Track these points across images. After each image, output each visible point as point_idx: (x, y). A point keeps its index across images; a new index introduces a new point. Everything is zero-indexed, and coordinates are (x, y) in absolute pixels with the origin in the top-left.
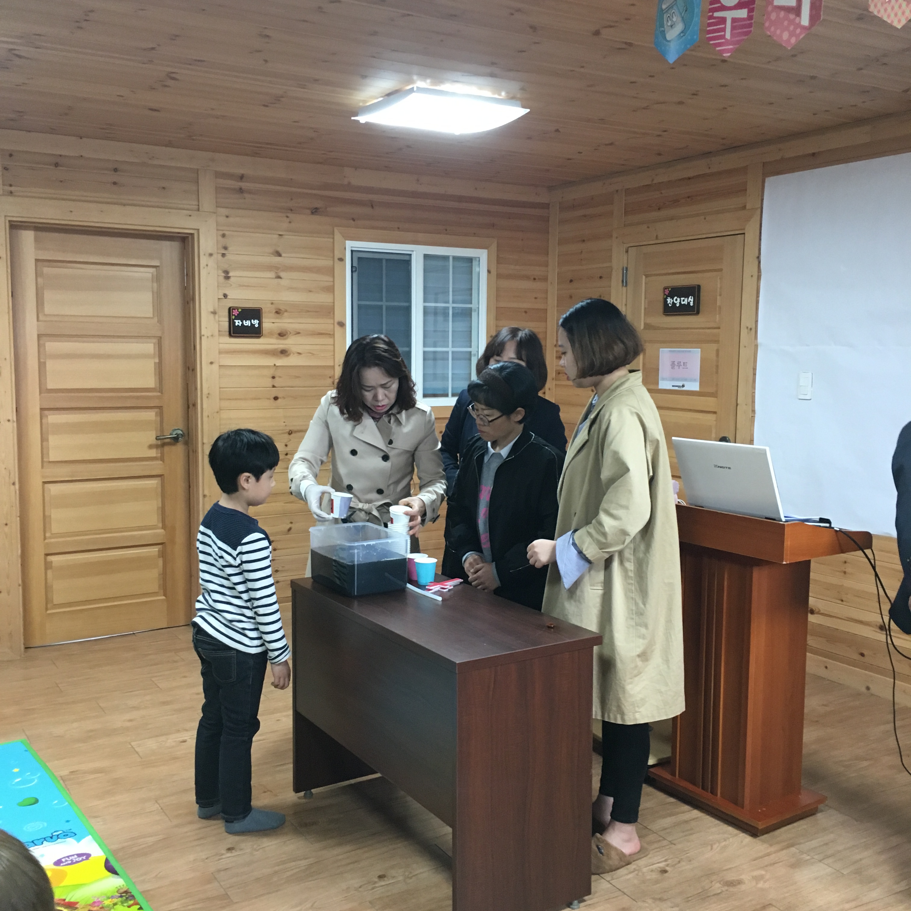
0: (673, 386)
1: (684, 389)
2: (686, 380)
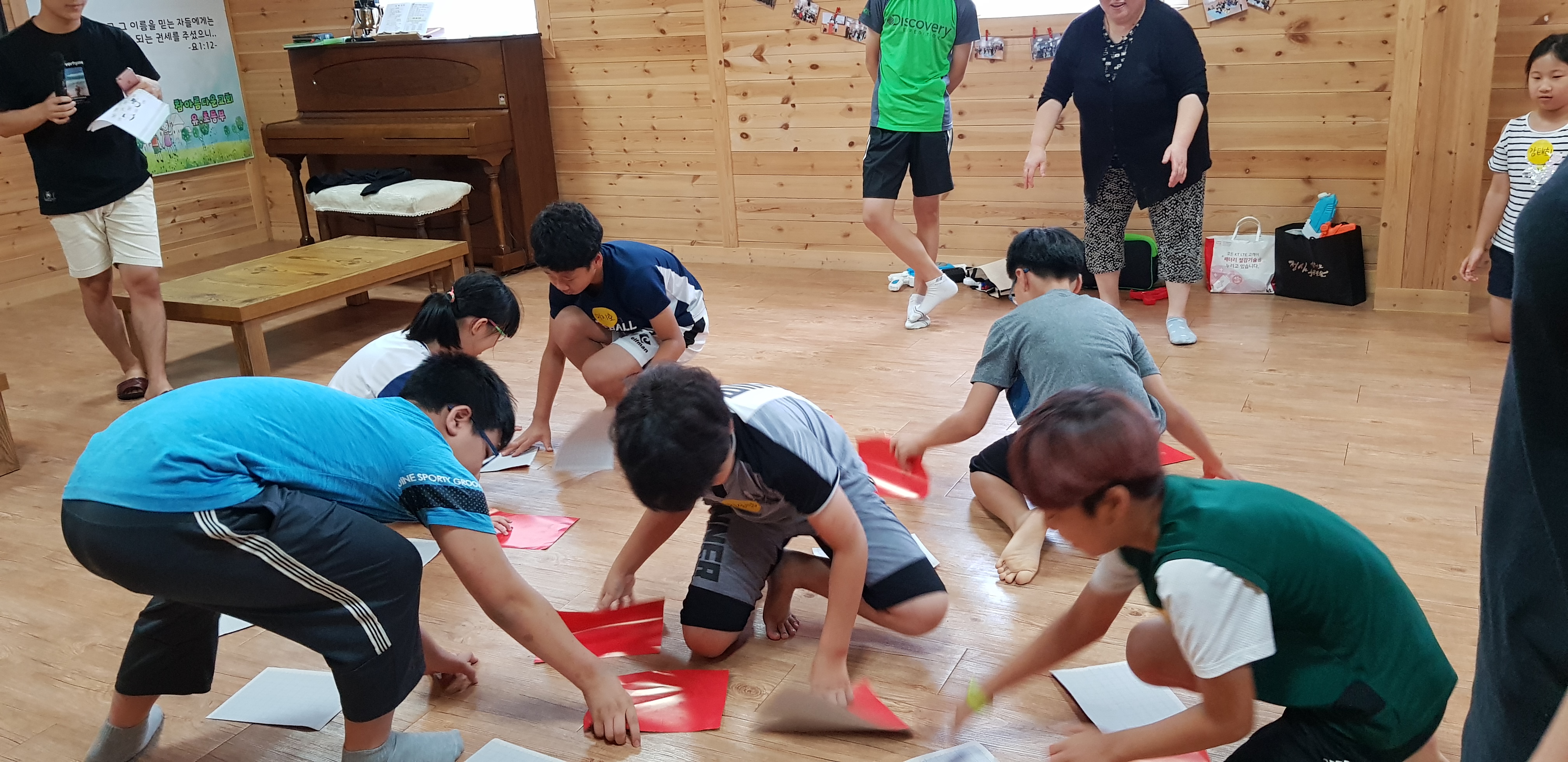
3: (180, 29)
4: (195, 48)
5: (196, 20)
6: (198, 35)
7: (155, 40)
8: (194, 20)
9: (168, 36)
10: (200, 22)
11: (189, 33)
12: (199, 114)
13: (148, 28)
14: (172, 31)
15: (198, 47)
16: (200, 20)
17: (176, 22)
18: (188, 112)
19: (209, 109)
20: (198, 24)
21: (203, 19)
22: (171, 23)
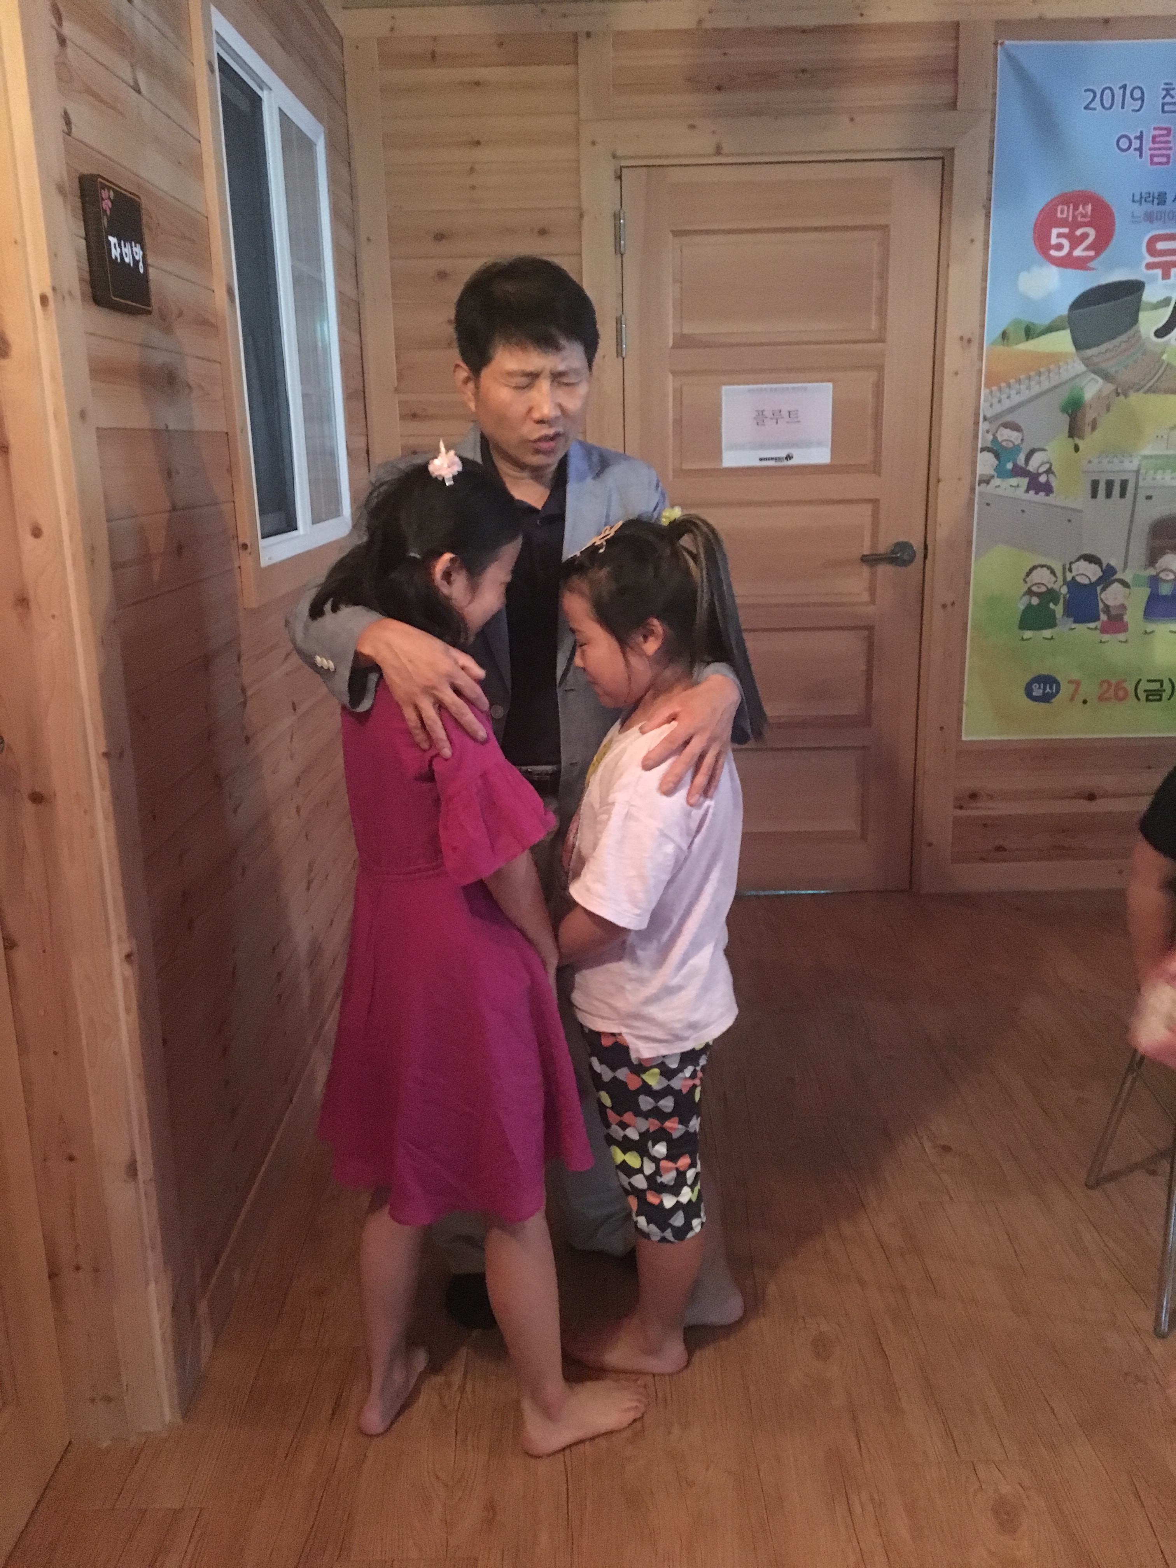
0: (761, 459)
1: (791, 462)
2: (796, 445)
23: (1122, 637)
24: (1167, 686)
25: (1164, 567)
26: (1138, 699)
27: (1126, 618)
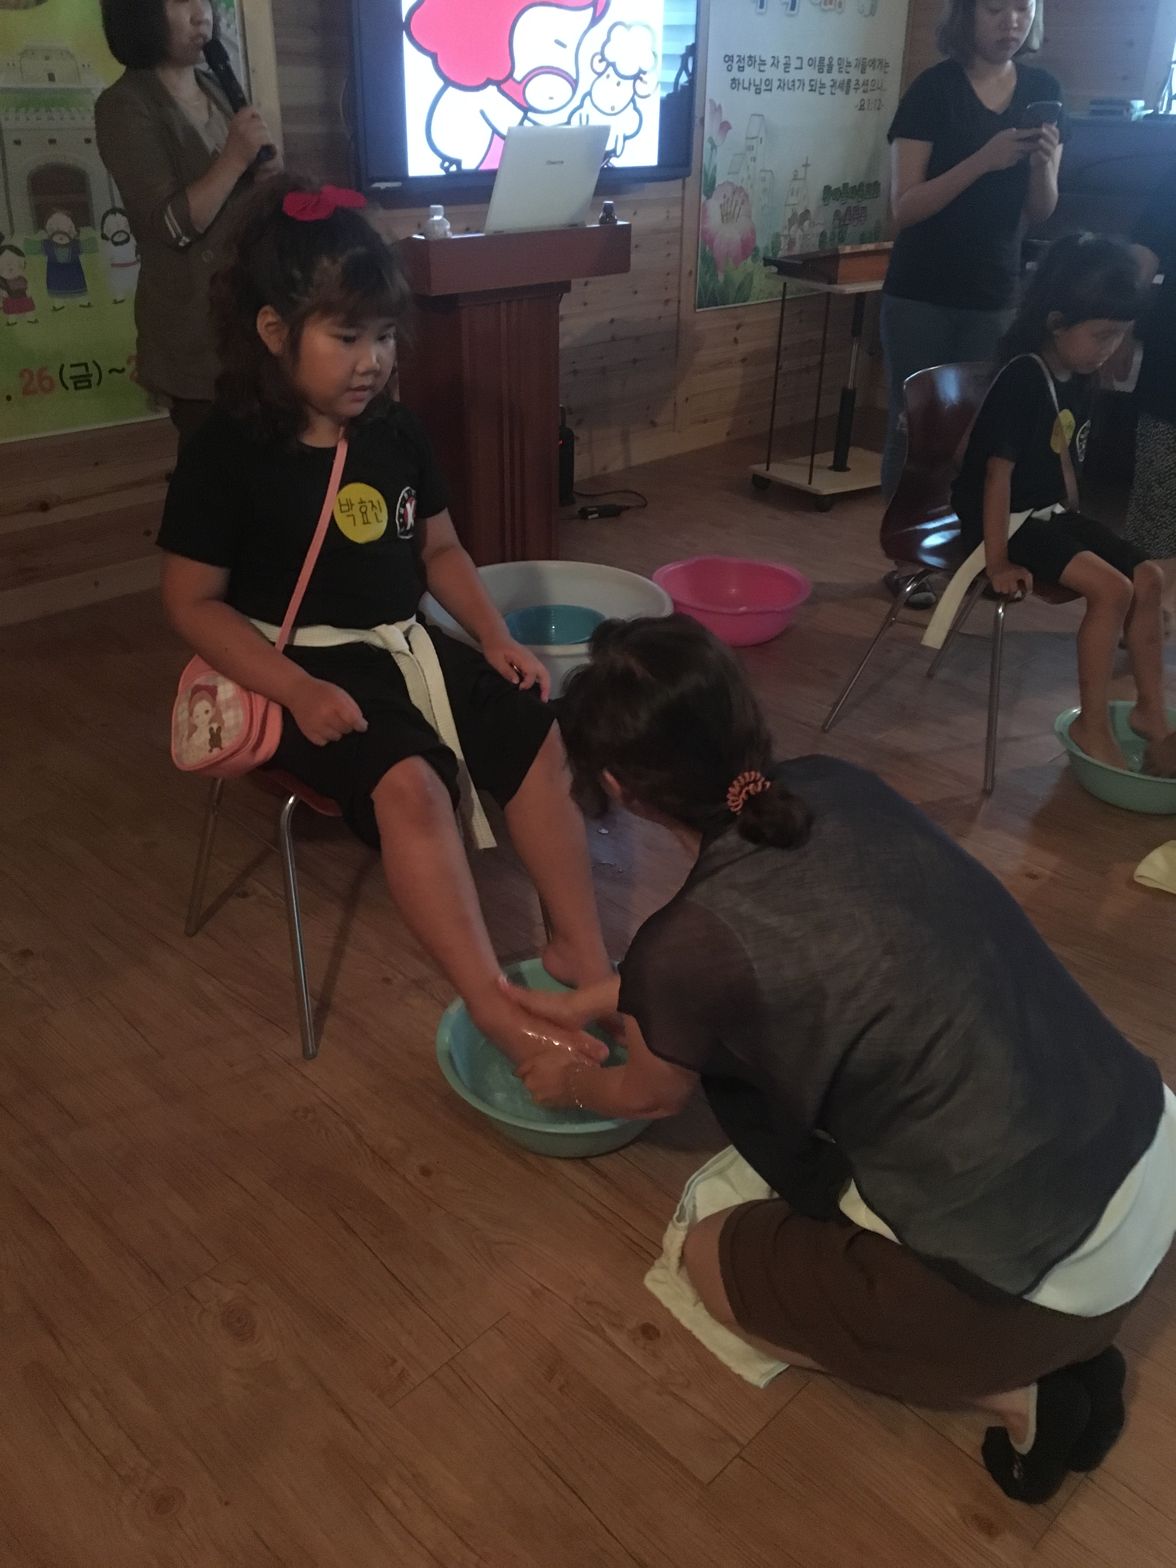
3: (855, 74)
4: (862, 108)
5: (873, 62)
6: (870, 87)
7: (827, 91)
8: (871, 63)
9: (841, 86)
10: (876, 66)
11: (861, 83)
12: (843, 210)
13: (826, 69)
14: (846, 77)
15: (866, 106)
16: (877, 63)
17: (854, 64)
18: (834, 205)
19: (852, 203)
20: (874, 68)
21: (881, 61)
22: (849, 65)
23: (30, 316)
24: (93, 370)
25: (56, 229)
26: (67, 388)
27: (29, 293)
